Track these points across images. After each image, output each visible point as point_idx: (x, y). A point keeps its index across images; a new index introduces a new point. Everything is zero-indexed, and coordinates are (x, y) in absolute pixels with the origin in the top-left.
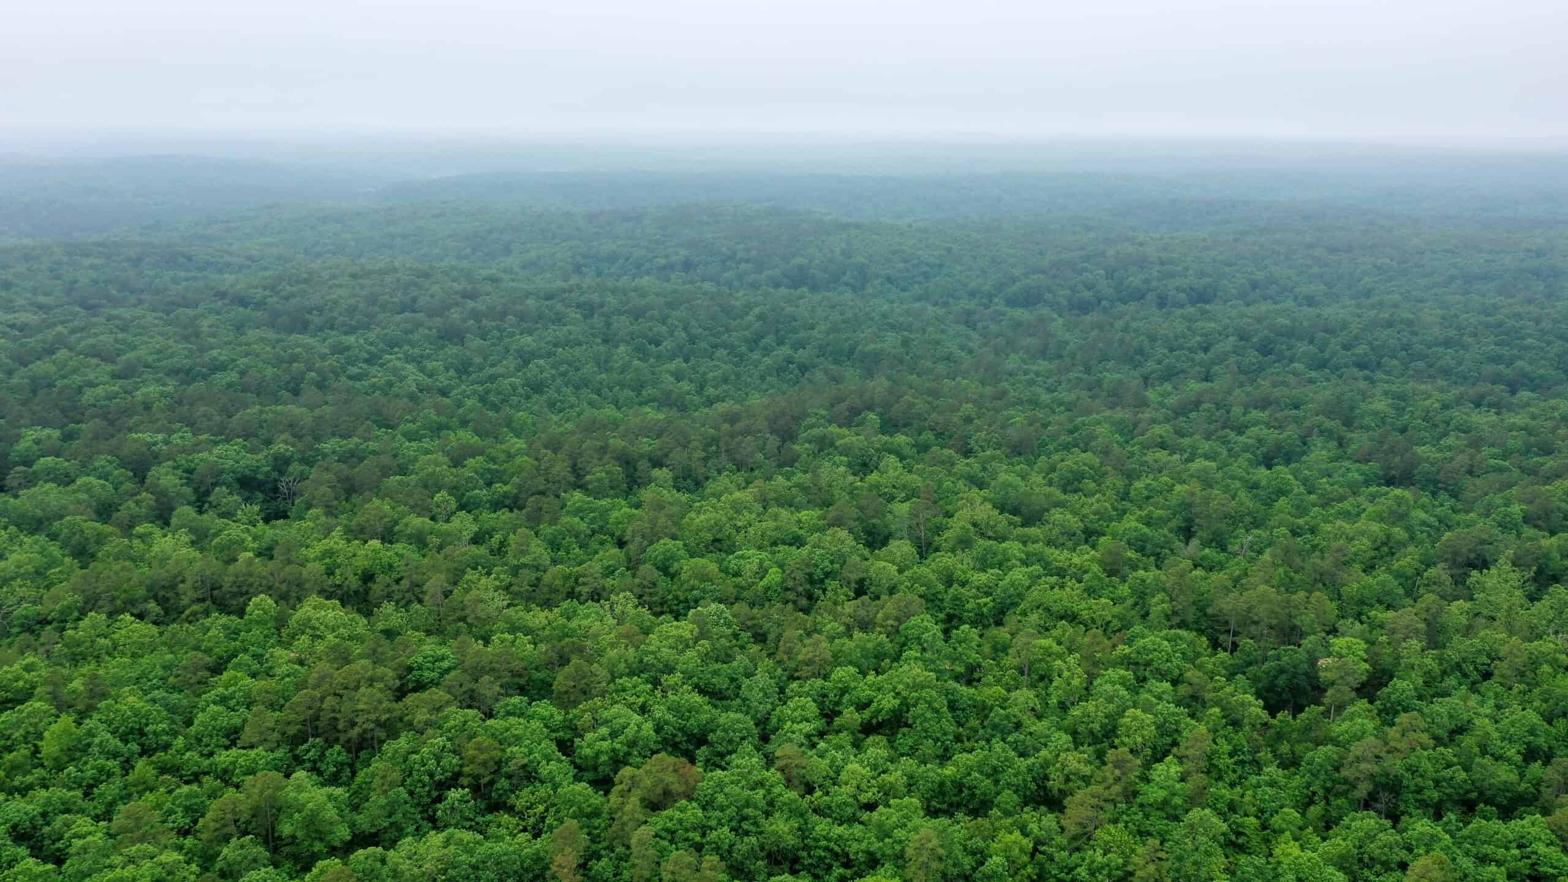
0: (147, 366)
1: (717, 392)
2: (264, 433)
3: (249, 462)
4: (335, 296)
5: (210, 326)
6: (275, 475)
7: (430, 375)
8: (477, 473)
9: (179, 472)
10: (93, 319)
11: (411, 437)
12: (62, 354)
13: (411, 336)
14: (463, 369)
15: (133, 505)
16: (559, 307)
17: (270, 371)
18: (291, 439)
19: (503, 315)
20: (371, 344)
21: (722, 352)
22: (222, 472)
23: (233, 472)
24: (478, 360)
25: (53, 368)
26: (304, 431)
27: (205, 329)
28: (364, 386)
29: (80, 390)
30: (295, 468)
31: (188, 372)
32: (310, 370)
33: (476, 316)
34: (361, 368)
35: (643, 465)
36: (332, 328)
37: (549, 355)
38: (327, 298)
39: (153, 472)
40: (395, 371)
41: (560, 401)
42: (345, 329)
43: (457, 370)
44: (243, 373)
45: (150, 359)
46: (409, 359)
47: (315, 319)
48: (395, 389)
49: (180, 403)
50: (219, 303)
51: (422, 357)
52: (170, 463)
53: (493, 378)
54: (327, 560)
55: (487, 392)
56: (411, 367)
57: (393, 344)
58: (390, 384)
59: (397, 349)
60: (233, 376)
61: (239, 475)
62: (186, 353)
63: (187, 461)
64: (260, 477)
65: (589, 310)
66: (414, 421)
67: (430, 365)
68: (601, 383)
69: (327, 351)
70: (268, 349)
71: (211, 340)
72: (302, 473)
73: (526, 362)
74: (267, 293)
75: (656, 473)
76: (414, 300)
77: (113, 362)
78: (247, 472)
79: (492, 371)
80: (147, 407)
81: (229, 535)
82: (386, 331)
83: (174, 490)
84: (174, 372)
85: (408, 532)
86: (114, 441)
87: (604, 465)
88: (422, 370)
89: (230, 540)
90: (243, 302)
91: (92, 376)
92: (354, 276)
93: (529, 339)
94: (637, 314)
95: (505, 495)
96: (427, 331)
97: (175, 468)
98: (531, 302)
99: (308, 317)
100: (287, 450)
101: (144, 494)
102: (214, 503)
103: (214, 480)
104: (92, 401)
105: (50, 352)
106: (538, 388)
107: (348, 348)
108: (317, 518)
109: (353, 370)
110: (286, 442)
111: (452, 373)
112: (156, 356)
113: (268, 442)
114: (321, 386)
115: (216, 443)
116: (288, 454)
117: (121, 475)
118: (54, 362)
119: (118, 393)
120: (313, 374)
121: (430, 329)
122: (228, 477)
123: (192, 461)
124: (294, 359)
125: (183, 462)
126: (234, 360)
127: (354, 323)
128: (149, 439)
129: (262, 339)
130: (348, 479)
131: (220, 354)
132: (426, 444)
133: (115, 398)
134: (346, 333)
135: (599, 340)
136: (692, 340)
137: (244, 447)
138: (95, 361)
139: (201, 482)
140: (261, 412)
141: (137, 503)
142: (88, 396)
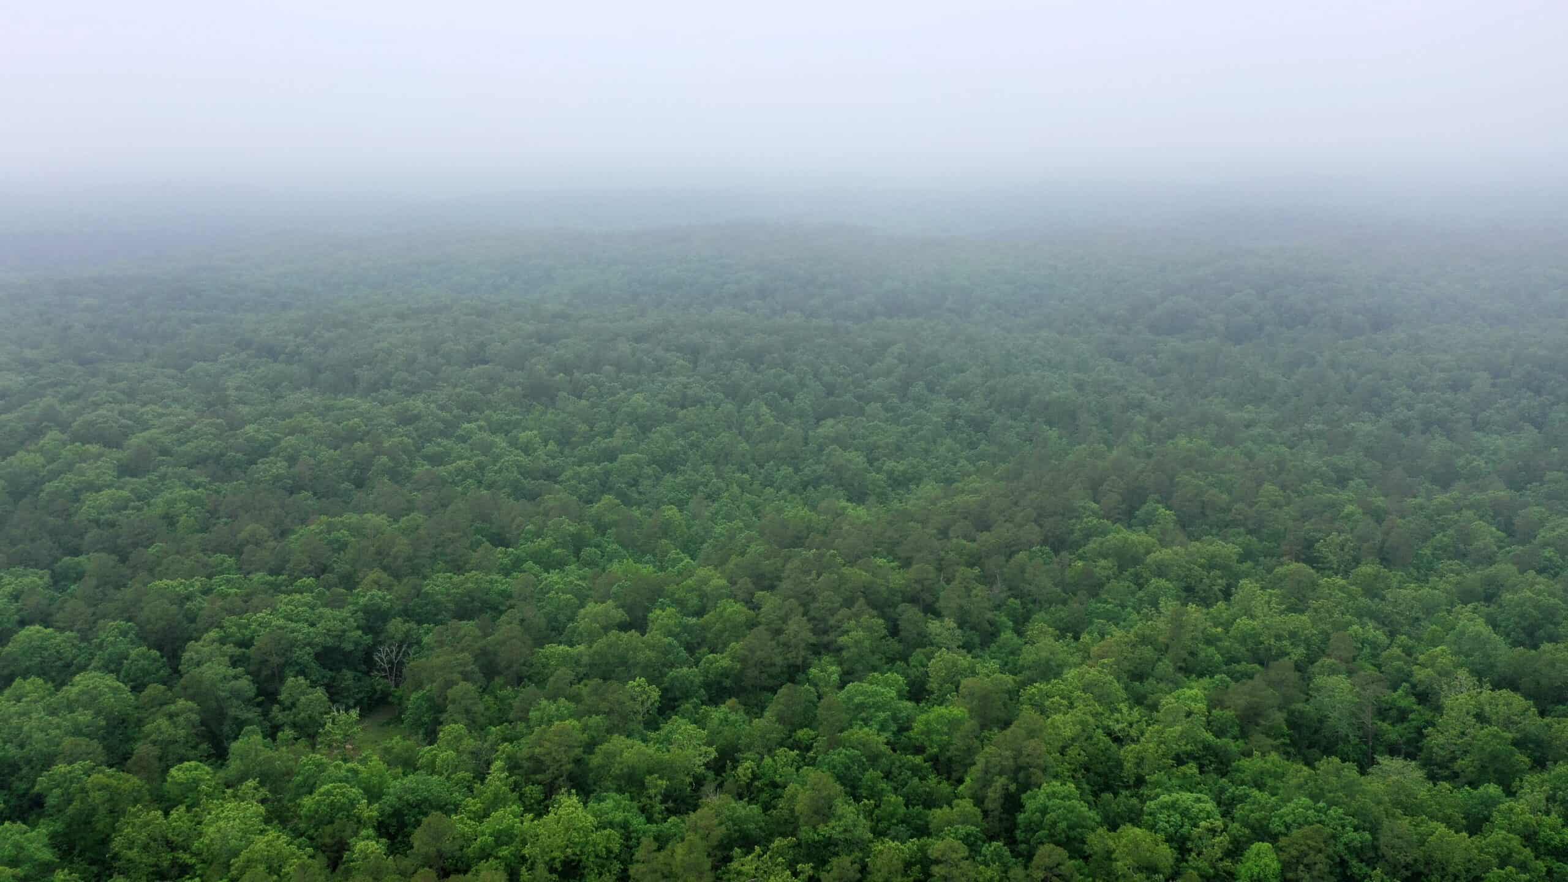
0: (165, 452)
1: (901, 468)
2: (342, 566)
3: (330, 624)
4: (385, 345)
5: (238, 389)
6: (368, 639)
7: (527, 449)
8: (670, 633)
9: (230, 649)
10: (93, 381)
11: (548, 563)
12: (51, 438)
13: (490, 396)
14: (565, 438)
15: (163, 723)
16: (659, 352)
17: (326, 454)
18: (385, 578)
19: (596, 366)
20: (442, 408)
21: (874, 407)
22: (293, 644)
23: (309, 644)
24: (583, 428)
25: (41, 460)
26: (400, 561)
27: (231, 392)
28: (450, 473)
29: (76, 496)
30: (396, 627)
31: (218, 459)
32: (378, 453)
33: (565, 368)
34: (439, 445)
35: (909, 613)
36: (388, 386)
37: (671, 418)
38: (377, 346)
39: (189, 654)
40: (486, 449)
41: (702, 483)
42: (405, 387)
43: (559, 443)
44: (292, 460)
45: (167, 440)
46: (496, 429)
47: (365, 374)
48: (490, 476)
49: (214, 513)
50: (243, 355)
51: (508, 423)
52: (213, 634)
53: (611, 456)
54: (504, 852)
55: (607, 473)
56: (500, 441)
57: (469, 407)
58: (480, 467)
59: (474, 414)
60: (280, 467)
61: (319, 649)
62: (214, 430)
63: (240, 627)
64: (349, 647)
65: (694, 353)
66: (538, 534)
67: (524, 436)
68: (743, 455)
69: (392, 422)
70: (317, 421)
71: (244, 410)
72: (407, 634)
73: (645, 430)
74: (299, 340)
75: (934, 626)
76: (482, 346)
77: (118, 446)
78: (330, 642)
79: (604, 443)
80: (170, 520)
81: (328, 793)
82: (458, 390)
83: (228, 686)
84: (198, 461)
85: (616, 770)
86: (128, 593)
87: (857, 616)
88: (513, 443)
89: (332, 804)
90: (271, 353)
91: (91, 475)
92: (402, 316)
93: (638, 398)
94: (755, 359)
95: (725, 673)
96: (509, 390)
97: (223, 641)
98: (624, 347)
99: (357, 372)
100: (383, 599)
101: (181, 703)
102: (287, 703)
103: (282, 660)
104: (94, 514)
105: (36, 433)
106: (668, 464)
107: (417, 417)
108: (459, 739)
109: (430, 449)
110: (377, 584)
111: (552, 446)
112: (175, 436)
113: (349, 582)
114: (394, 475)
115: (276, 588)
116: (387, 605)
117: (143, 656)
118: (41, 450)
119: (129, 500)
120: (384, 459)
121: (512, 385)
122: (304, 655)
123: (247, 626)
124: (351, 436)
125: (234, 629)
126: (277, 440)
127: (415, 379)
128: (180, 589)
129: (308, 408)
130: (484, 652)
131: (258, 431)
132: (574, 574)
133: (126, 508)
134: (408, 394)
135: (721, 396)
136: (830, 390)
137: (320, 596)
138: (94, 448)
139: (264, 662)
140: (331, 528)
141: (171, 716)
142: (91, 505)
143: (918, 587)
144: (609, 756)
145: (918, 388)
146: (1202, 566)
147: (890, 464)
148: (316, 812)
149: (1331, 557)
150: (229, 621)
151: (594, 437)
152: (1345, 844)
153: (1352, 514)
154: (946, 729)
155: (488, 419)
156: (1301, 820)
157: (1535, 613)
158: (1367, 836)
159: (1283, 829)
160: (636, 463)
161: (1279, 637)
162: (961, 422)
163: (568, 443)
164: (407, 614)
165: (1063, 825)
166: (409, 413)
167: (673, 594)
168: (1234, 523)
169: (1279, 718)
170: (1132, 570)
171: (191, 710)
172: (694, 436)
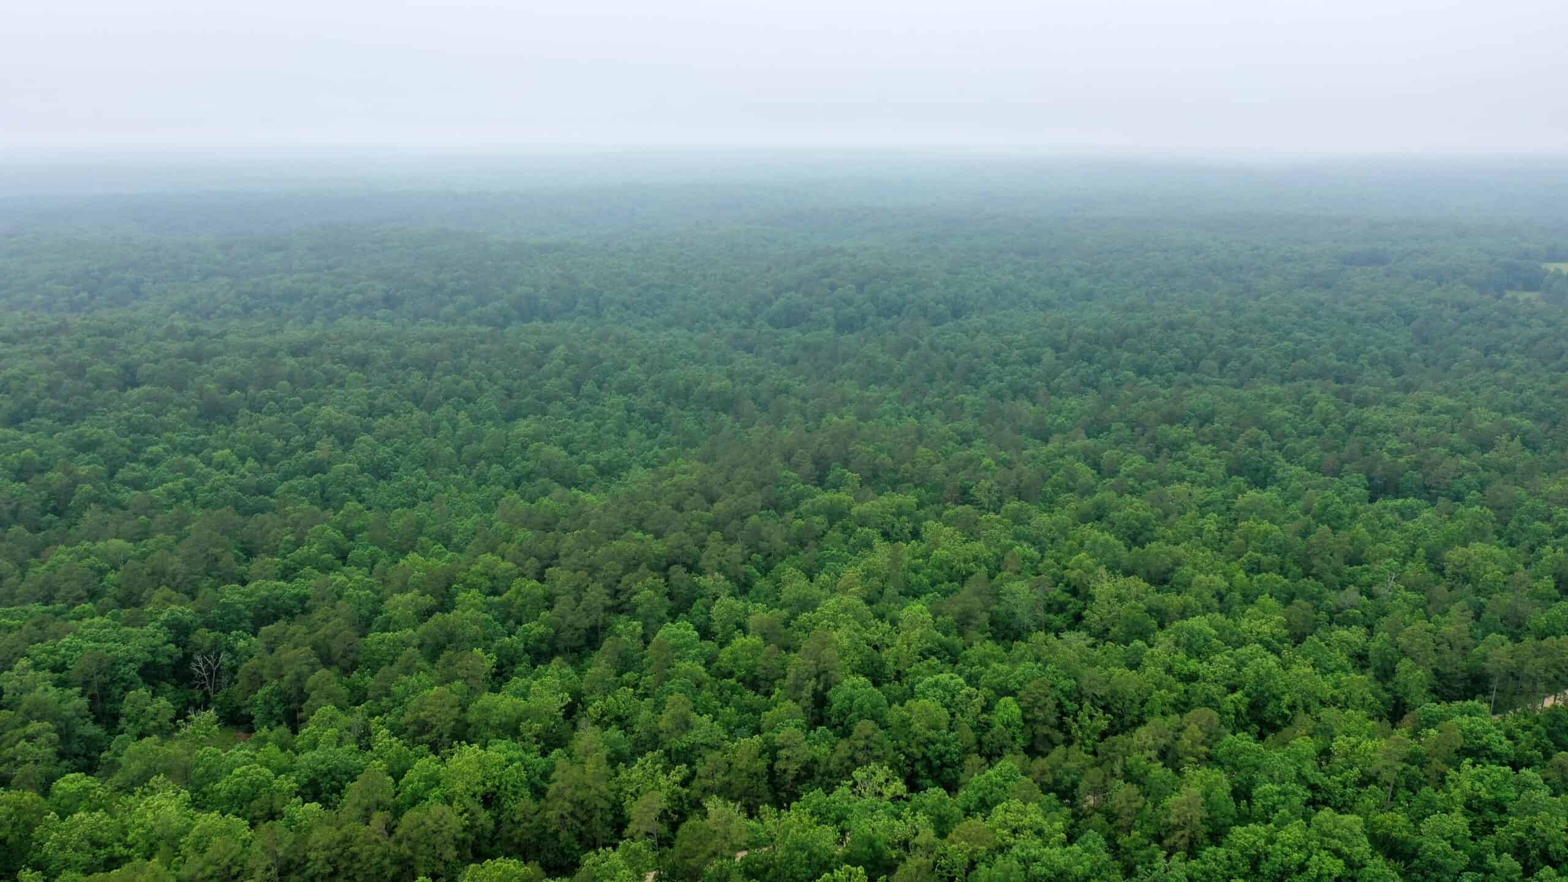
143: (679, 551)
144: (485, 710)
145: (589, 387)
146: (893, 514)
147: (592, 456)
148: (238, 792)
149: (984, 499)
150: (35, 649)
151: (293, 451)
152: (1061, 690)
153: (989, 465)
154: (749, 655)
155: (169, 441)
156: (1029, 677)
157: (1137, 524)
158: (1074, 682)
159: (1018, 686)
160: (347, 472)
161: (965, 561)
162: (637, 415)
163: (264, 460)
164: (211, 625)
165: (867, 706)
166: (85, 440)
167: (465, 580)
168: (904, 480)
169: (984, 617)
170: (840, 523)
171: (49, 730)
172: (398, 443)
